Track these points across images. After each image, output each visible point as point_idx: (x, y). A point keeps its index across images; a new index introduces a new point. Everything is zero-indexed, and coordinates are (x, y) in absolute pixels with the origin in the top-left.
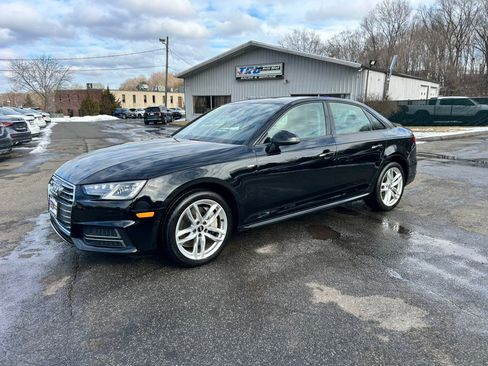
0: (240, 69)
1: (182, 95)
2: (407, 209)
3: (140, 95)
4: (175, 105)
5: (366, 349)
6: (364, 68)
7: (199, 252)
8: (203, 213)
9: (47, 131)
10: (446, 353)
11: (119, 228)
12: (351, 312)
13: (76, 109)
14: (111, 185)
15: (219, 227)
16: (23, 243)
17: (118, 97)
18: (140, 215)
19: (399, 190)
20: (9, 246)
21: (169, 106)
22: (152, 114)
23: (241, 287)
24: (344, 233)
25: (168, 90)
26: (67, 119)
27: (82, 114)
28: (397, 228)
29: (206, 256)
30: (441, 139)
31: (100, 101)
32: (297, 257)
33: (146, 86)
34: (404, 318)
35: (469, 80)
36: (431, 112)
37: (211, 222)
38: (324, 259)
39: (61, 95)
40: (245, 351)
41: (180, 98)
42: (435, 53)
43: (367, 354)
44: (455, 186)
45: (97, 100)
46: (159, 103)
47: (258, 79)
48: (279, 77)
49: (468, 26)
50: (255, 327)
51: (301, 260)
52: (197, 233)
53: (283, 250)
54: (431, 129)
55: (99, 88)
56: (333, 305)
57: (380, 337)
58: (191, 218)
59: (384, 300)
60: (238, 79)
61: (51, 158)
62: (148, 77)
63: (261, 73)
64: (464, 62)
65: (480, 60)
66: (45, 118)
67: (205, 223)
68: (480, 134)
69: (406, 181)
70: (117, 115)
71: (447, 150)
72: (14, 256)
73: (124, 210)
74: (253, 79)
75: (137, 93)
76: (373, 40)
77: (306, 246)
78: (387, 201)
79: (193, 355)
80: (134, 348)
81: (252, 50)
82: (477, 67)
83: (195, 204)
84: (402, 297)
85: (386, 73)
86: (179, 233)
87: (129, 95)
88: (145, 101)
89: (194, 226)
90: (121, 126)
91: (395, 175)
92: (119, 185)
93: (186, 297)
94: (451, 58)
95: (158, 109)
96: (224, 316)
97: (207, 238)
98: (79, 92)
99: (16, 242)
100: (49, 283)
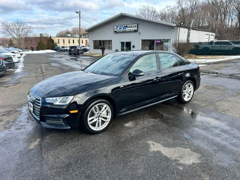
0: (116, 27)
1: (88, 39)
2: (196, 102)
3: (66, 40)
4: (84, 44)
5: (173, 173)
6: (178, 26)
7: (98, 127)
8: (100, 109)
9: (22, 59)
10: (207, 174)
11: (62, 118)
12: (167, 155)
13: (35, 47)
14: (58, 98)
15: (107, 115)
16: (16, 122)
17: (56, 41)
18: (71, 112)
19: (192, 93)
20: (10, 124)
21: (81, 45)
22: (73, 50)
23: (118, 143)
24: (165, 115)
25: (80, 37)
26: (30, 52)
27: (38, 49)
28: (190, 113)
29: (101, 129)
30: (214, 63)
31: (47, 43)
32: (143, 128)
33: (69, 35)
34: (190, 158)
35: (230, 30)
36: (211, 48)
37: (104, 113)
38: (155, 129)
39: (27, 40)
40: (120, 175)
41: (86, 41)
42: (213, 17)
43: (173, 175)
44: (219, 89)
45: (45, 42)
46: (76, 44)
47: (125, 32)
48: (136, 31)
49: (230, 3)
50: (124, 163)
51: (145, 130)
52: (97, 118)
53: (137, 125)
54: (210, 57)
55: (46, 36)
56: (159, 152)
57: (179, 167)
58: (95, 112)
59: (182, 149)
60: (115, 32)
61: (25, 75)
62: (70, 30)
63: (127, 29)
64: (227, 21)
65: (236, 20)
66: (20, 53)
67: (101, 114)
68: (234, 60)
69: (195, 89)
70: (55, 50)
71: (217, 69)
72: (13, 128)
73: (64, 109)
74: (123, 32)
75: (65, 38)
76: (183, 10)
77: (148, 122)
78: (186, 99)
79: (97, 177)
80: (71, 174)
81: (122, 17)
82: (234, 24)
83: (96, 106)
84: (190, 148)
85: (189, 28)
86: (89, 119)
87: (61, 39)
88: (69, 42)
89: (96, 115)
90: (58, 56)
91: (190, 86)
92: (61, 98)
93: (93, 148)
94: (221, 19)
95: (76, 47)
96: (110, 158)
97: (102, 121)
98: (36, 38)
99: (13, 122)
100: (31, 142)
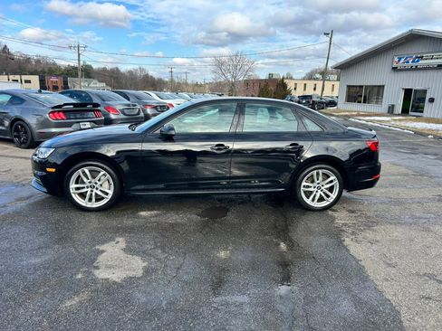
7: (90, 202)
15: (109, 189)
17: (291, 85)
18: (48, 170)
22: (304, 101)
31: (275, 89)
33: (318, 76)
47: (417, 68)
48: (440, 66)
55: (277, 77)
56: (101, 252)
60: (395, 69)
63: (421, 62)
67: (96, 183)
74: (411, 69)
75: (308, 82)
81: (413, 38)
87: (301, 84)
88: (315, 89)
95: (310, 97)
97: (97, 194)
98: (260, 81)
